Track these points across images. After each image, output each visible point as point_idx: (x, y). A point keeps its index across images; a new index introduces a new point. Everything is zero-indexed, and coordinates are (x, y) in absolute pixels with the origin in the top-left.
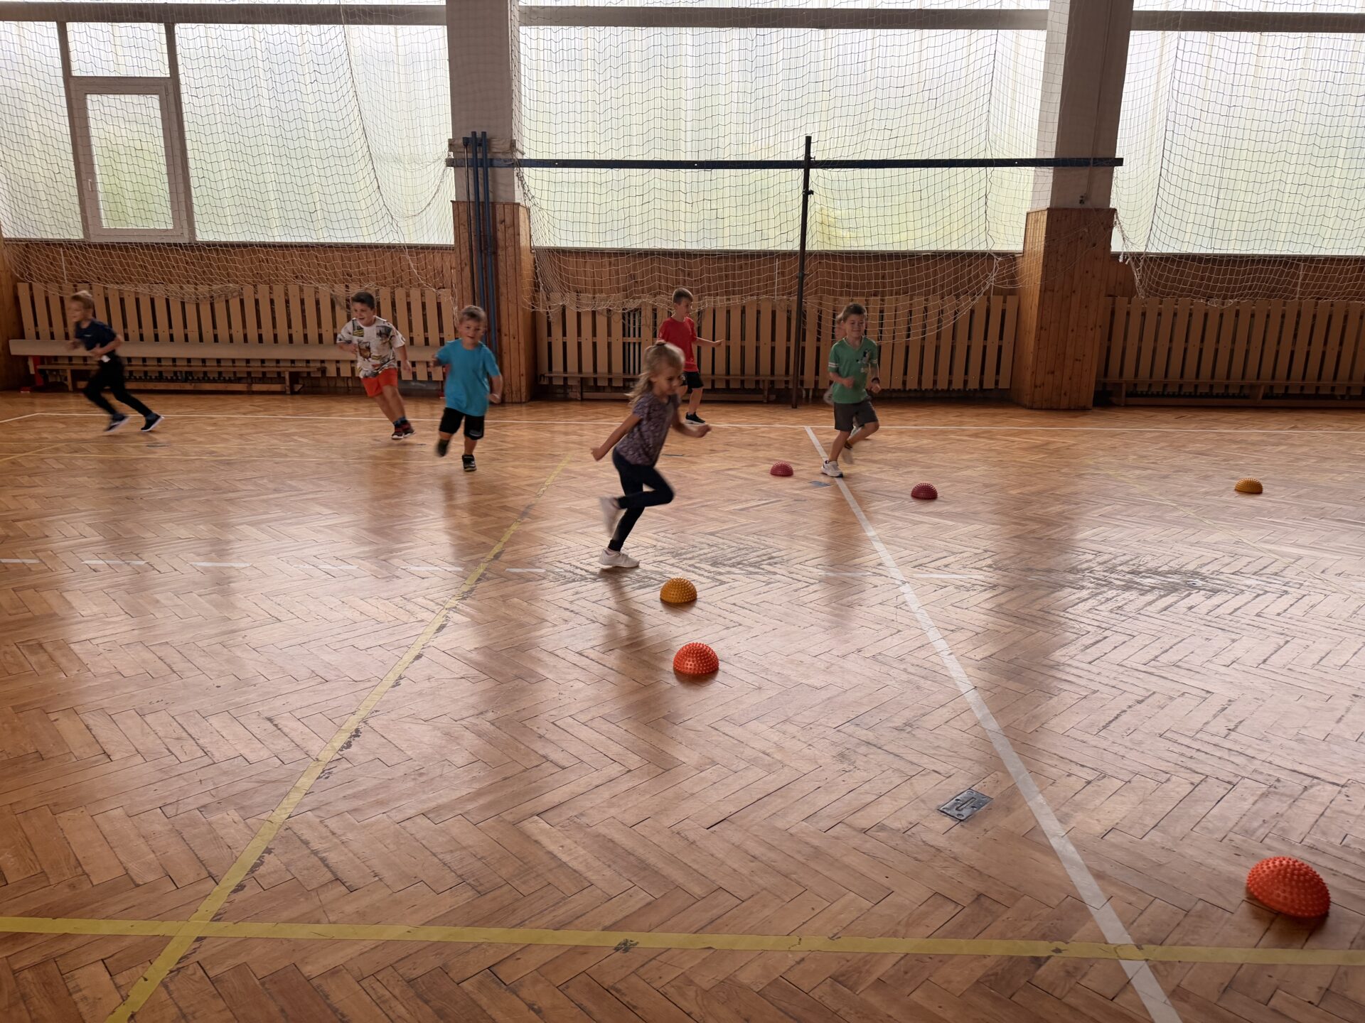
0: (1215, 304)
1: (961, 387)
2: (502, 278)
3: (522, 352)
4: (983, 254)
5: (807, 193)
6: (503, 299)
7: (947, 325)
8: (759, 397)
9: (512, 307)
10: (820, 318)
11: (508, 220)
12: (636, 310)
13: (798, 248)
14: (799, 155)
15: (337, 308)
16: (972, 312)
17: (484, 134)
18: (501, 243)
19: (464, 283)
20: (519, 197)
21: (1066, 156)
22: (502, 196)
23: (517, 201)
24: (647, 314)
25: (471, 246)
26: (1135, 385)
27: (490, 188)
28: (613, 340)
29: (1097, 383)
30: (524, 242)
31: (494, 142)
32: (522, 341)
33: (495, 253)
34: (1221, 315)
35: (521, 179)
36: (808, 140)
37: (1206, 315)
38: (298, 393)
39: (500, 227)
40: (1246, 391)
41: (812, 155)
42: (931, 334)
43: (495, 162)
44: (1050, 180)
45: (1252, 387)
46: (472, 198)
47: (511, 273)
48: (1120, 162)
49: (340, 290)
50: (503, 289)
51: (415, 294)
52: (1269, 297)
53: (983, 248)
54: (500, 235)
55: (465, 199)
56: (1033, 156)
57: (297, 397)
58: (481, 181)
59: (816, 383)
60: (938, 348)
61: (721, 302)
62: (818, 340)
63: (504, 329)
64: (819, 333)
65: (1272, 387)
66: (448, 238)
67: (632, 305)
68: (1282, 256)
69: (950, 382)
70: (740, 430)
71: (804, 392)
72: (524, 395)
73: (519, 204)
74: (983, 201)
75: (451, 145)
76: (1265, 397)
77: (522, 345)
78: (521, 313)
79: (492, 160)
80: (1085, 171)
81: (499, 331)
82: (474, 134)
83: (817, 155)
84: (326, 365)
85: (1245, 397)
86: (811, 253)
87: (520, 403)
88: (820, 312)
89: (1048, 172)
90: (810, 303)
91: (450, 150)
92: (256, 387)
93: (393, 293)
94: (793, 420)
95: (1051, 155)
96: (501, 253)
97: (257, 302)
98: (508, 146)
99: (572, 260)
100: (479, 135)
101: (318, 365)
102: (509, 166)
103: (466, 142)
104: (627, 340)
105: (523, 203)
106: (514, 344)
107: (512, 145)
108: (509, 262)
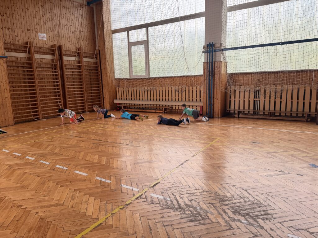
3: (220, 103)
6: (215, 89)
8: (304, 119)
11: (218, 66)
12: (259, 90)
17: (213, 43)
18: (216, 73)
20: (222, 59)
22: (217, 59)
23: (221, 61)
27: (214, 58)
28: (251, 99)
30: (223, 71)
31: (216, 45)
32: (220, 100)
35: (223, 54)
38: (166, 113)
39: (216, 68)
46: (208, 61)
47: (218, 81)
49: (177, 87)
50: (215, 86)
51: (194, 88)
54: (216, 71)
58: (211, 56)
61: (290, 87)
66: (201, 73)
75: (204, 47)
79: (215, 50)
82: (210, 43)
84: (173, 106)
97: (159, 91)
102: (220, 51)
104: (255, 99)
105: (223, 61)
106: (217, 101)
107: (221, 45)
108: (218, 78)
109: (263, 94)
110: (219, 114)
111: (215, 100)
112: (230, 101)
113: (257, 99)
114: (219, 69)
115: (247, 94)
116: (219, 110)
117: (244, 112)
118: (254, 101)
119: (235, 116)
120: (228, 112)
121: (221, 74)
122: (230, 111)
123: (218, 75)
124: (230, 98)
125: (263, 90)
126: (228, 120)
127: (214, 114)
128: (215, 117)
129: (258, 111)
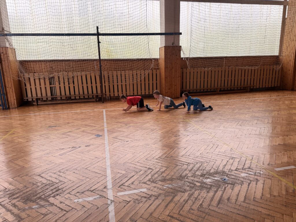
0: (206, 69)
4: (149, 59)
5: (99, 42)
6: (5, 77)
7: (143, 78)
8: (94, 100)
12: (53, 77)
21: (168, 32)
26: (190, 91)
28: (46, 86)
29: (181, 91)
34: (208, 72)
35: (7, 40)
36: (97, 28)
37: (204, 72)
42: (139, 80)
44: (164, 39)
45: (216, 89)
48: (181, 34)
53: (149, 57)
56: (160, 32)
61: (79, 74)
62: (109, 83)
63: (7, 86)
64: (109, 81)
65: (221, 89)
68: (220, 57)
70: (83, 112)
74: (147, 44)
77: (14, 90)
80: (172, 36)
81: (5, 86)
86: (103, 60)
87: (15, 108)
89: (164, 36)
90: (105, 73)
95: (164, 32)
98: (1, 29)
102: (3, 36)
104: (51, 86)
105: (9, 47)
106: (11, 90)
107: (3, 29)
108: (6, 65)
109: (58, 80)
110: (16, 104)
111: (8, 89)
112: (26, 89)
113: (53, 86)
114: (6, 56)
115: (42, 81)
116: (14, 99)
117: (42, 98)
118: (51, 87)
119: (34, 103)
120: (26, 100)
121: (9, 61)
122: (27, 99)
123: (6, 61)
124: (25, 86)
125: (57, 77)
126: (27, 109)
127: (10, 104)
128: (11, 107)
129: (56, 97)
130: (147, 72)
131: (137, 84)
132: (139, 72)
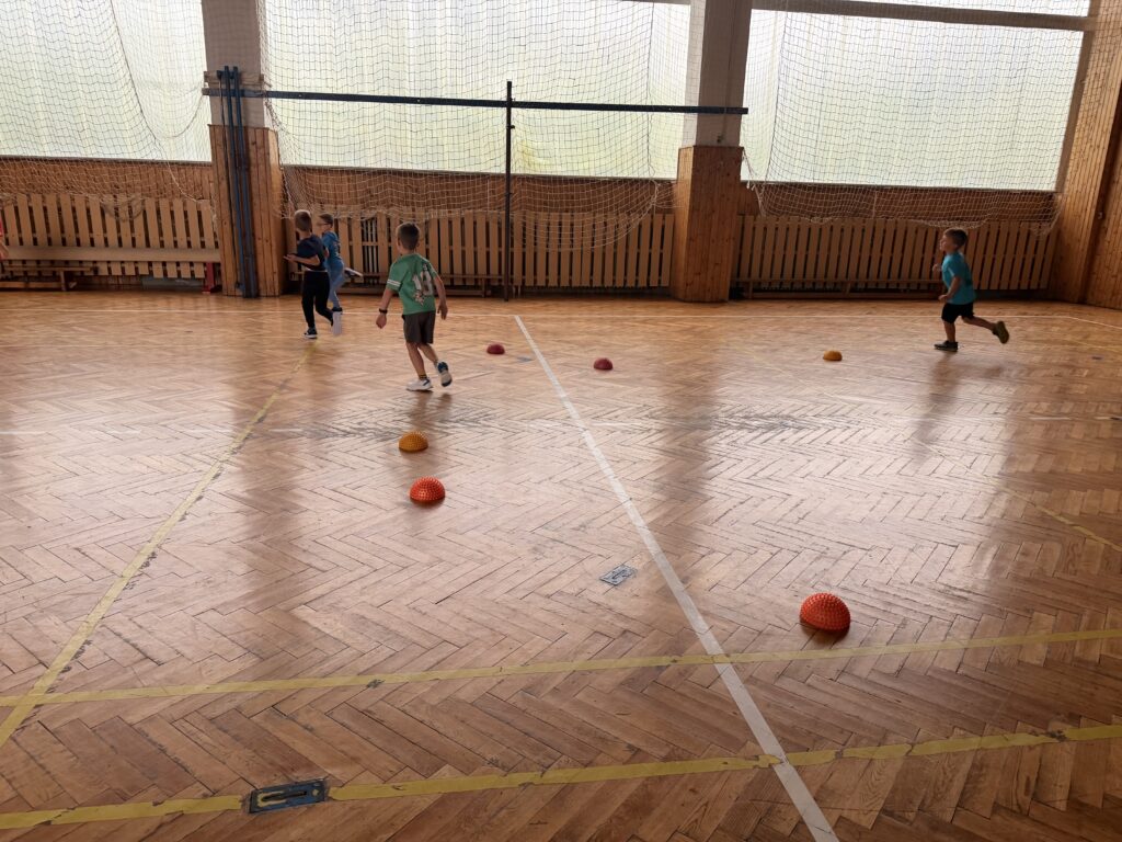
0: (816, 220)
1: (633, 285)
2: (254, 190)
3: (274, 253)
4: (647, 181)
5: (510, 127)
6: (256, 208)
7: (622, 236)
8: (479, 292)
9: (264, 215)
10: (524, 229)
11: (259, 142)
12: (373, 219)
13: (504, 172)
14: (502, 96)
15: (107, 215)
16: (640, 226)
17: (236, 68)
18: (253, 161)
19: (222, 196)
20: (268, 123)
21: (706, 105)
22: (253, 121)
23: (266, 126)
24: (382, 222)
25: (227, 163)
26: (760, 283)
27: (243, 115)
28: (354, 243)
29: (731, 281)
30: (273, 160)
31: (245, 76)
32: (274, 243)
33: (248, 170)
34: (821, 230)
35: (269, 107)
36: (509, 84)
37: (810, 229)
38: (74, 289)
39: (252, 148)
40: (838, 287)
41: (513, 97)
42: (610, 243)
43: (246, 93)
44: (695, 123)
45: (842, 283)
46: (226, 123)
47: (263, 186)
48: (745, 111)
49: (109, 200)
50: (256, 200)
51: (178, 204)
52: (853, 216)
53: (646, 176)
54: (252, 155)
55: (220, 123)
56: (683, 104)
57: (71, 293)
58: (234, 108)
59: (523, 281)
60: (615, 254)
61: (444, 213)
62: (524, 246)
63: (258, 234)
64: (524, 241)
65: (856, 284)
66: (206, 156)
67: (369, 214)
68: (862, 186)
69: (625, 281)
70: (463, 318)
71: (514, 289)
72: (277, 290)
73: (268, 129)
74: (645, 138)
75: (207, 77)
76: (853, 290)
77: (274, 248)
78: (272, 220)
79: (243, 91)
80: (721, 117)
81: (254, 235)
82: (227, 68)
83: (516, 97)
84: (98, 265)
85: (838, 291)
86: (515, 176)
87: (274, 296)
88: (524, 224)
89: (693, 118)
90: (516, 216)
91: (206, 81)
92: (33, 285)
93: (157, 203)
94: (505, 310)
95: (695, 104)
96: (253, 169)
97: (31, 209)
98: (257, 79)
99: (316, 176)
100: (231, 69)
101: (91, 265)
102: (258, 96)
103: (220, 75)
104: (366, 244)
105: (271, 128)
106: (267, 246)
107: (261, 78)
108: (261, 178)
109: (385, 229)
110: (277, 284)
111: (259, 243)
113: (369, 244)
114: (262, 151)
115: (343, 228)
116: (273, 273)
118: (363, 248)
121: (269, 165)
123: (262, 167)
125: (384, 218)
127: (261, 286)
128: (262, 294)
129: (376, 274)
130: (635, 220)
131: (604, 254)
132: (612, 218)
